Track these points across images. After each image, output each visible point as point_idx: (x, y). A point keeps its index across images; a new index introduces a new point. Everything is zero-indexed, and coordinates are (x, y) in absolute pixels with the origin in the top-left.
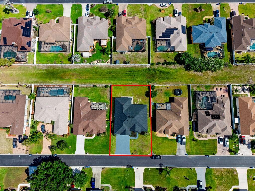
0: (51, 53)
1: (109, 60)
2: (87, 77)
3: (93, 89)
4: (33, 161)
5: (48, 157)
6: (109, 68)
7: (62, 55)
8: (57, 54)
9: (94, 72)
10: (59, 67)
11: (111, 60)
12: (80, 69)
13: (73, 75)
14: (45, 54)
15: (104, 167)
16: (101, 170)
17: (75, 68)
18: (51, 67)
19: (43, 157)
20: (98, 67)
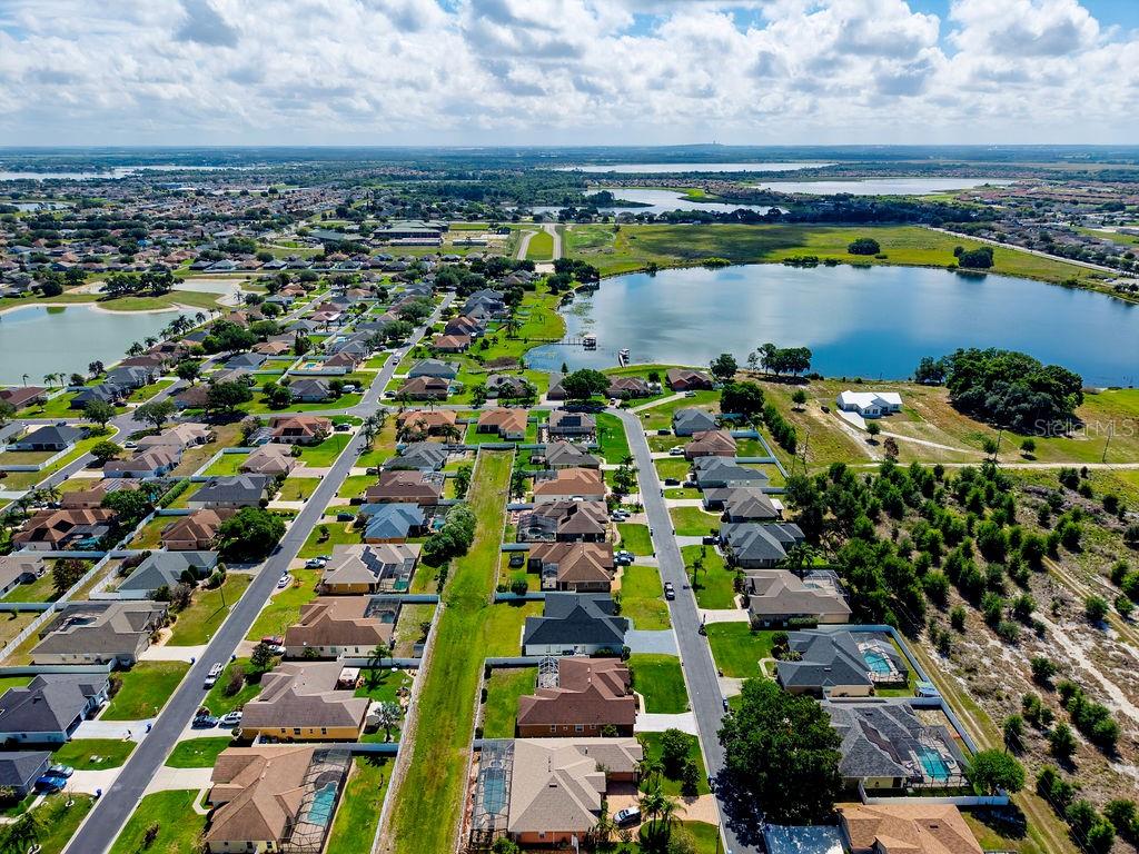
0: (337, 818)
1: (406, 671)
2: (447, 723)
3: (491, 702)
4: (750, 846)
5: (723, 803)
6: (430, 675)
7: (356, 782)
8: (348, 797)
9: (435, 706)
10: (399, 796)
11: (408, 667)
12: (418, 738)
13: (435, 757)
14: (334, 835)
15: (717, 675)
16: (726, 679)
17: (412, 750)
18: (392, 821)
19: (728, 819)
20: (421, 697)
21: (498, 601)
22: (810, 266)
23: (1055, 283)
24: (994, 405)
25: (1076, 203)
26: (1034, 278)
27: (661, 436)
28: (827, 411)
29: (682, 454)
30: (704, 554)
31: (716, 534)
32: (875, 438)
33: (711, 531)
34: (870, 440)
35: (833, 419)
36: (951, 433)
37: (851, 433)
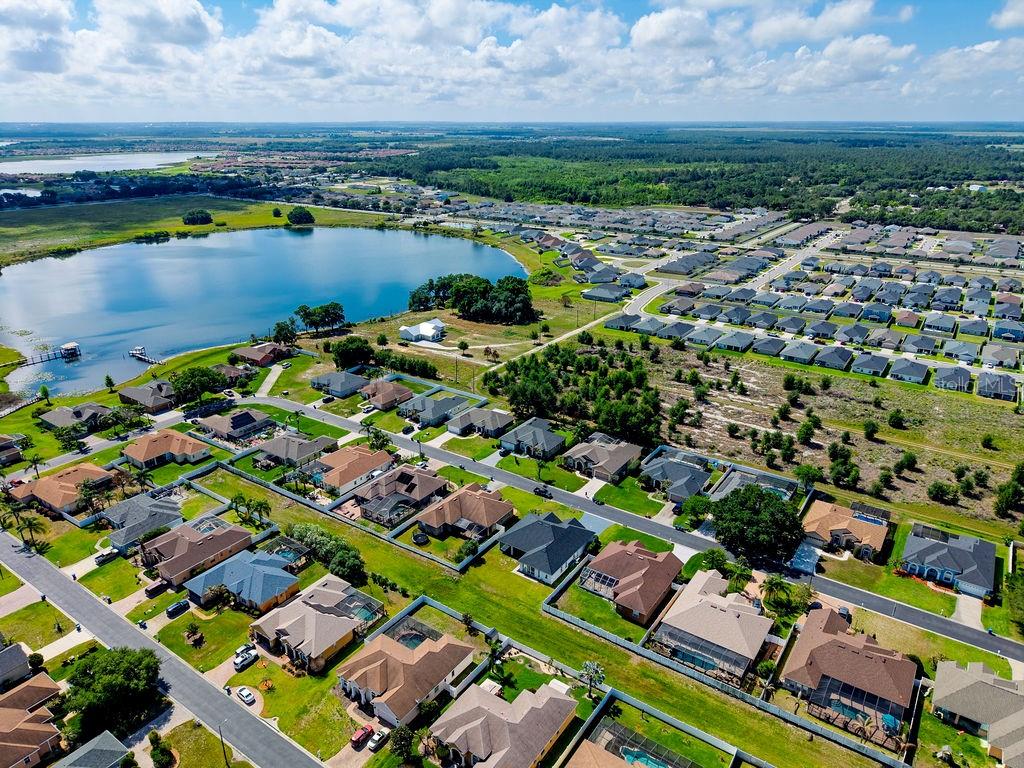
21: (463, 571)
22: (163, 241)
23: (371, 228)
24: (499, 311)
25: (291, 168)
26: (353, 226)
27: (330, 404)
28: (406, 345)
29: (374, 409)
30: (517, 462)
31: (499, 447)
32: (466, 352)
33: (493, 447)
34: (464, 355)
35: (418, 349)
36: (494, 336)
37: (445, 354)
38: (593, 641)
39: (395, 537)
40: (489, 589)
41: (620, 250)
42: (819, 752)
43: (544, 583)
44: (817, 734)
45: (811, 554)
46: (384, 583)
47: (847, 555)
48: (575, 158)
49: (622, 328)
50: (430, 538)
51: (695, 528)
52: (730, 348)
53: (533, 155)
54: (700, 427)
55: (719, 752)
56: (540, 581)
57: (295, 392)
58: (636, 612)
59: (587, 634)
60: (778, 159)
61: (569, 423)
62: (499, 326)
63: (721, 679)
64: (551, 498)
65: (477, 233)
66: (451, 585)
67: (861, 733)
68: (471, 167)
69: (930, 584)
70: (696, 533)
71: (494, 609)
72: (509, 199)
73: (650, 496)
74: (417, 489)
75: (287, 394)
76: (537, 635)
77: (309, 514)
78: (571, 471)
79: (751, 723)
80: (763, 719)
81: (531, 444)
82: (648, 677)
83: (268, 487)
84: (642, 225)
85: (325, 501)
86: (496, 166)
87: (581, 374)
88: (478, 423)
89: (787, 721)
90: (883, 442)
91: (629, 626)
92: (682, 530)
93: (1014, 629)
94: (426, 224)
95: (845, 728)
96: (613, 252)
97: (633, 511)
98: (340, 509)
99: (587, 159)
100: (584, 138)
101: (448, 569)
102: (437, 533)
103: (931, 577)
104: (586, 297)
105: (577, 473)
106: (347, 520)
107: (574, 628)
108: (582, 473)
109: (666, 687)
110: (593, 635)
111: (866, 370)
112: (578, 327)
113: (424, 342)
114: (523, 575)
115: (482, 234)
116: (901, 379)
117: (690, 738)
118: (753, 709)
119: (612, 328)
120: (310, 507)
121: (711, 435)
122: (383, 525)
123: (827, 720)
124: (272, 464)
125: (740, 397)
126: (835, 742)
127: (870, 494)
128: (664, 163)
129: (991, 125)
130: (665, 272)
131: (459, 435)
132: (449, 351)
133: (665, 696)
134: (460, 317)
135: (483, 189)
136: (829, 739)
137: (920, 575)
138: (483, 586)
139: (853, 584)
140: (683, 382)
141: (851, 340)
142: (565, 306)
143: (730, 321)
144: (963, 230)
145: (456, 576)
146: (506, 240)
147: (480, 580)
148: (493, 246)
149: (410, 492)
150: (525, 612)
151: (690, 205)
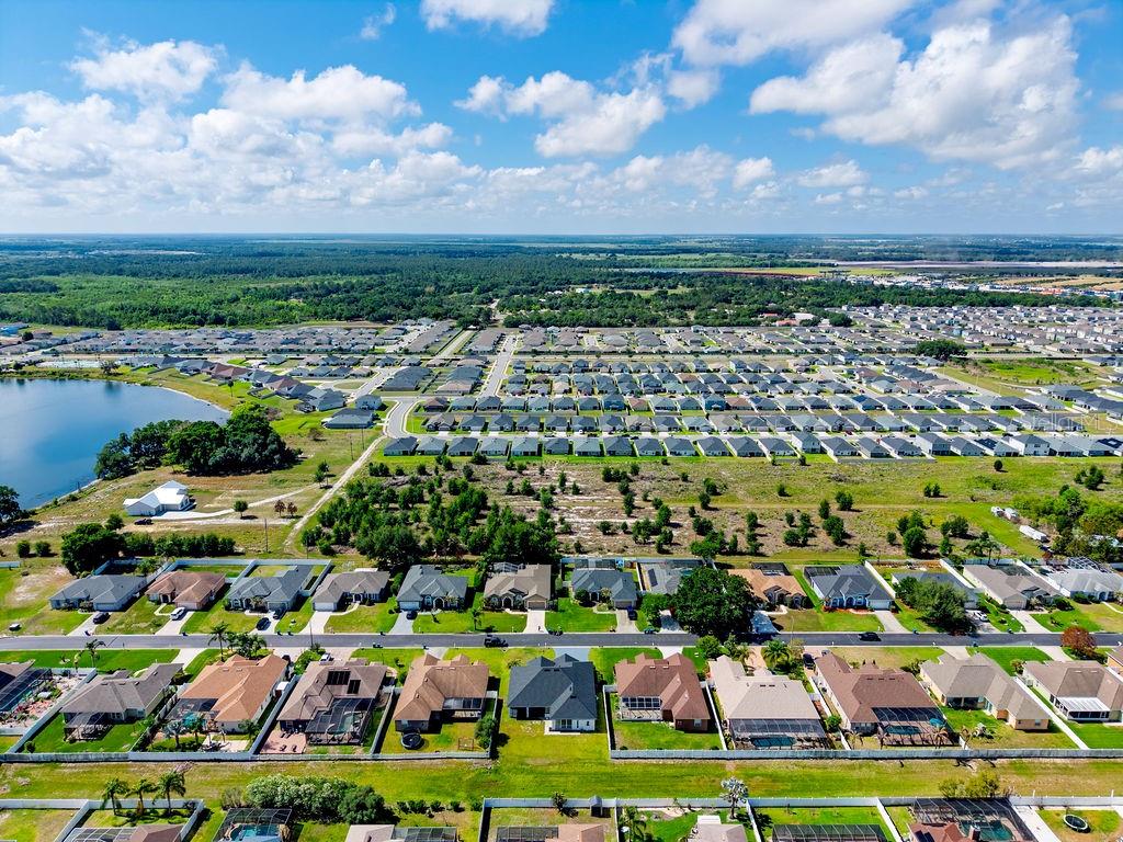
21: (494, 755)
27: (108, 624)
28: (149, 523)
29: (186, 611)
30: (436, 620)
31: (398, 610)
32: (245, 513)
33: (391, 612)
34: (243, 518)
35: (169, 524)
36: (261, 488)
37: (216, 522)
38: (682, 767)
39: (377, 750)
40: (539, 762)
41: (322, 372)
42: (915, 772)
43: (585, 732)
44: (903, 759)
45: (762, 618)
46: (420, 809)
47: (784, 610)
48: (160, 275)
49: (405, 453)
50: (422, 736)
51: (660, 627)
52: (526, 454)
53: (98, 272)
54: (571, 533)
55: (865, 810)
56: (582, 731)
57: (29, 623)
58: (697, 721)
59: (671, 762)
60: (393, 271)
61: (450, 563)
62: (253, 475)
63: (807, 747)
64: (507, 645)
65: (108, 371)
66: (492, 777)
67: (925, 743)
68: (15, 291)
69: (851, 610)
70: (663, 631)
71: (562, 779)
72: (113, 326)
73: (595, 609)
74: (363, 686)
75: (18, 628)
76: (627, 786)
77: (225, 771)
78: (500, 611)
79: (856, 774)
80: (861, 766)
81: (442, 594)
82: (752, 776)
83: (126, 759)
84: (317, 344)
85: (237, 746)
86: (54, 289)
87: (410, 509)
88: (354, 590)
89: (877, 759)
90: (715, 509)
91: (697, 737)
92: (652, 632)
93: (923, 625)
94: (18, 366)
95: (914, 745)
96: (312, 375)
97: (594, 629)
98: (268, 747)
99: (175, 276)
100: (146, 252)
101: (474, 761)
102: (426, 726)
103: (850, 605)
104: (330, 426)
105: (508, 610)
106: (290, 757)
107: (654, 761)
108: (514, 609)
109: (775, 778)
110: (677, 761)
111: (650, 452)
112: (354, 460)
113: (168, 513)
114: (559, 733)
115: (117, 371)
116: (679, 454)
117: (838, 810)
118: (848, 762)
119: (393, 455)
120: (219, 761)
121: (589, 537)
122: (349, 744)
123: (899, 744)
124: (100, 727)
125: (576, 497)
126: (918, 758)
127: (751, 554)
128: (275, 276)
129: (544, 237)
130: (391, 390)
131: (335, 611)
132: (217, 517)
133: (781, 786)
134: (190, 474)
135: (66, 317)
136: (913, 758)
137: (841, 607)
138: (529, 761)
139: (809, 629)
140: (516, 494)
141: (614, 429)
142: (316, 440)
143: (502, 429)
144: (605, 326)
145: (490, 764)
146: (158, 375)
147: (520, 757)
148: (144, 385)
149: (356, 692)
150: (595, 769)
151: (347, 319)
